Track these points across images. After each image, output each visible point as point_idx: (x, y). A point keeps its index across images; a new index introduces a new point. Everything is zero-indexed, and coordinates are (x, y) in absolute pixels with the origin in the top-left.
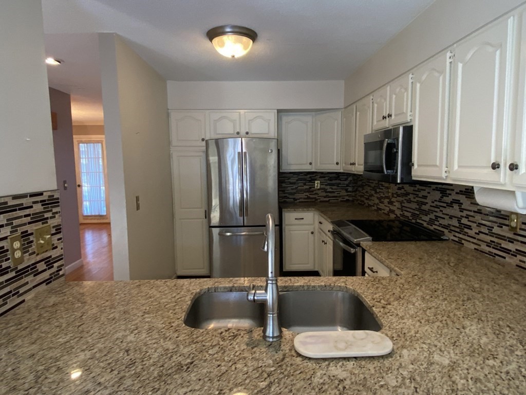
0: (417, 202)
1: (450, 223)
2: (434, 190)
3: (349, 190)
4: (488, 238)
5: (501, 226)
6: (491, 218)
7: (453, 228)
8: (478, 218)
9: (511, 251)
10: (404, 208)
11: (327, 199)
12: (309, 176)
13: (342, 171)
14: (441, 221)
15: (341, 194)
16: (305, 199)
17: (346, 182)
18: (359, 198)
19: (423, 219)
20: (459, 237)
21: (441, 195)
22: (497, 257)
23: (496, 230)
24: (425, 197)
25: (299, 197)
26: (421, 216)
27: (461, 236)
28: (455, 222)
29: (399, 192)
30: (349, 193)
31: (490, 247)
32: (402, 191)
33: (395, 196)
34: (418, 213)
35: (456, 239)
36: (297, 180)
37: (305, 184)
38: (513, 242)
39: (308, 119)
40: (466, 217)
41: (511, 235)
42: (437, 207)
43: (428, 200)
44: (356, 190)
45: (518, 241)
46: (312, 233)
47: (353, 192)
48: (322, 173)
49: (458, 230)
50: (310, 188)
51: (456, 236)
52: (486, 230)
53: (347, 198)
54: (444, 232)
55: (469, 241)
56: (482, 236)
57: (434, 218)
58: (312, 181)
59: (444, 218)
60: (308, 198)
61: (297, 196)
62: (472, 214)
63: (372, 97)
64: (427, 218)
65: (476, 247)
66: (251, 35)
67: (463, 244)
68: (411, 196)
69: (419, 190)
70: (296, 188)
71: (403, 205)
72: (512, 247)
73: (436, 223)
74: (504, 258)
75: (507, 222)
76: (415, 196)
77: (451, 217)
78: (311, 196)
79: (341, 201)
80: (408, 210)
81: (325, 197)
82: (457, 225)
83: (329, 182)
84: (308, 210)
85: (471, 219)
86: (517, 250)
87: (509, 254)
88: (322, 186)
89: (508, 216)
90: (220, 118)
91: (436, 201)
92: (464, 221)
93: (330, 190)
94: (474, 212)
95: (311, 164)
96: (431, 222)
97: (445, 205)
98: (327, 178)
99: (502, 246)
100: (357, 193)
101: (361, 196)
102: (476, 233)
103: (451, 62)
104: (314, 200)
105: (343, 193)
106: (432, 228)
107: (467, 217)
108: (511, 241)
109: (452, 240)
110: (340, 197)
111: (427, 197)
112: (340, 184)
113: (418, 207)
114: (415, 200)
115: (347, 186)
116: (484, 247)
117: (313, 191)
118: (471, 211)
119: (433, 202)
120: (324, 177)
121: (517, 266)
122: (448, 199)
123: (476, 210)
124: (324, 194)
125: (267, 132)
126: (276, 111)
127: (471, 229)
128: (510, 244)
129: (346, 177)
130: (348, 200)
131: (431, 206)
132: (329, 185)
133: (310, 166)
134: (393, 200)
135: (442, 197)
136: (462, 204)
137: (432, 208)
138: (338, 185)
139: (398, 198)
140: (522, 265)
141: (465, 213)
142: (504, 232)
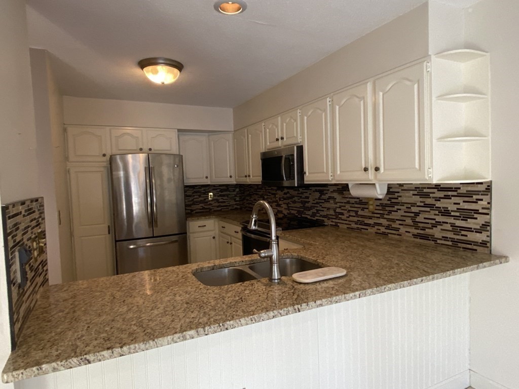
0: (301, 202)
1: (328, 213)
2: (314, 191)
3: (237, 200)
4: (356, 219)
5: (363, 209)
6: (356, 206)
7: (331, 217)
8: (348, 207)
9: (371, 224)
10: (290, 208)
11: (219, 209)
12: (203, 189)
13: (235, 183)
14: (322, 213)
15: (231, 203)
16: (201, 209)
17: (235, 193)
18: (248, 205)
19: (307, 213)
20: (335, 222)
22: (362, 230)
23: (360, 213)
24: (307, 198)
25: (195, 208)
26: (305, 211)
27: (337, 221)
28: (332, 212)
29: (285, 196)
30: (238, 203)
31: (357, 224)
32: (288, 195)
33: (282, 199)
34: (302, 210)
35: (334, 224)
36: (193, 193)
37: (200, 196)
38: (371, 219)
39: (203, 138)
40: (339, 208)
41: (370, 215)
42: (317, 203)
43: (310, 200)
44: (244, 199)
45: (375, 217)
46: (214, 238)
47: (240, 201)
48: (214, 186)
49: (335, 217)
50: (205, 199)
51: (333, 222)
52: (353, 214)
53: (235, 206)
54: (323, 220)
55: (343, 223)
56: (351, 218)
57: (316, 211)
58: (207, 193)
59: (323, 211)
60: (204, 208)
61: (194, 207)
63: (263, 124)
64: (310, 213)
65: (348, 226)
66: (179, 66)
67: (339, 226)
68: (296, 199)
69: (302, 193)
70: (192, 200)
71: (289, 205)
72: (371, 222)
73: (317, 215)
74: (367, 229)
75: (366, 206)
76: (299, 198)
77: (328, 209)
78: (206, 207)
79: (231, 209)
80: (294, 209)
81: (218, 207)
82: (334, 214)
83: (220, 193)
84: (209, 218)
86: (374, 223)
87: (370, 226)
88: (215, 198)
89: (368, 203)
90: (122, 134)
91: (316, 199)
92: (338, 210)
93: (222, 200)
94: (345, 203)
95: (207, 177)
96: (314, 215)
97: (323, 201)
98: (218, 190)
99: (365, 222)
100: (245, 201)
101: (249, 204)
102: (347, 217)
103: (330, 105)
104: (208, 210)
105: (233, 202)
106: (315, 219)
108: (370, 218)
109: (331, 225)
110: (230, 206)
111: (309, 197)
112: (230, 195)
113: (302, 205)
114: (299, 201)
115: (236, 196)
116: (354, 226)
117: (207, 202)
118: (342, 203)
119: (314, 200)
120: (216, 189)
121: (376, 233)
122: (326, 197)
123: (346, 201)
124: (217, 204)
125: (169, 149)
126: (177, 130)
127: (344, 215)
128: (370, 220)
129: (234, 189)
130: (236, 209)
131: (312, 203)
132: (221, 196)
133: (206, 179)
134: (280, 202)
135: (321, 196)
136: (336, 199)
137: (313, 205)
138: (227, 195)
139: (285, 201)
140: (379, 231)
141: (338, 205)
142: (366, 213)
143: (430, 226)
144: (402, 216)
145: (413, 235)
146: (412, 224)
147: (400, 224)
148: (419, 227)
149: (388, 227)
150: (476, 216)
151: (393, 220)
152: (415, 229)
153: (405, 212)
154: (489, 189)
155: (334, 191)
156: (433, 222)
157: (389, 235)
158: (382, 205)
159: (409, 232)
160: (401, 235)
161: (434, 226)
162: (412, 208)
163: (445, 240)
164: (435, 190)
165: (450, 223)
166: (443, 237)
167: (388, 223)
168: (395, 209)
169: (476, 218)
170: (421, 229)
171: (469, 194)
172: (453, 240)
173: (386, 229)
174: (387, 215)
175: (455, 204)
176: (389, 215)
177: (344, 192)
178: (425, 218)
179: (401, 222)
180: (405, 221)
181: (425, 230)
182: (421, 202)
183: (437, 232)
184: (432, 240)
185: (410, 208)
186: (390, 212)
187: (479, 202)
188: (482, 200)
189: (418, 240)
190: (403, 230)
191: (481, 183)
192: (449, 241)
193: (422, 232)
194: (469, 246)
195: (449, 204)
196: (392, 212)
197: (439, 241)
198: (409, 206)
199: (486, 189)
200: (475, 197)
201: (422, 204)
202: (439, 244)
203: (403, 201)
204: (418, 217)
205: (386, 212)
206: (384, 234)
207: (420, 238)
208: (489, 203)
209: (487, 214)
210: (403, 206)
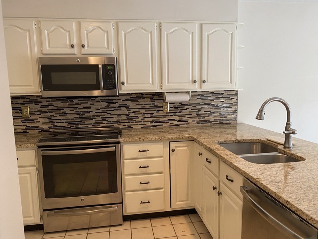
0: (78, 113)
4: (151, 119)
5: (158, 112)
6: (151, 109)
7: (122, 121)
8: (143, 111)
9: (165, 121)
10: (56, 121)
14: (110, 120)
20: (127, 125)
21: (107, 104)
22: (157, 126)
23: (155, 114)
26: (83, 122)
27: (130, 124)
28: (124, 118)
31: (152, 123)
32: (50, 108)
33: (37, 113)
34: (79, 120)
35: (126, 127)
41: (165, 114)
42: (103, 112)
43: (94, 109)
45: (169, 115)
49: (128, 121)
51: (125, 125)
52: (148, 116)
55: (138, 125)
56: (146, 120)
57: (101, 119)
59: (112, 118)
62: (138, 110)
64: (93, 122)
65: (142, 126)
67: (132, 128)
68: (66, 110)
69: (78, 104)
71: (52, 118)
72: (166, 119)
73: (104, 122)
74: (162, 125)
75: (162, 109)
77: (119, 115)
80: (63, 121)
82: (126, 118)
85: (136, 113)
86: (168, 119)
89: (162, 106)
91: (101, 108)
92: (131, 115)
94: (139, 108)
97: (113, 109)
99: (160, 120)
102: (142, 119)
107: (134, 112)
108: (165, 117)
109: (122, 128)
111: (91, 107)
114: (73, 112)
116: (149, 124)
118: (136, 109)
119: (98, 110)
121: (169, 126)
122: (116, 105)
127: (138, 118)
134: (33, 117)
136: (129, 106)
139: (43, 115)
140: (172, 125)
141: (132, 111)
142: (161, 113)
143: (207, 115)
144: (189, 112)
145: (197, 122)
146: (197, 116)
147: (188, 117)
148: (202, 117)
149: (179, 121)
150: (231, 106)
151: (184, 116)
152: (198, 118)
153: (192, 109)
154: (237, 93)
155: (127, 100)
156: (209, 112)
157: (180, 125)
158: (175, 107)
159: (195, 121)
160: (189, 124)
161: (209, 115)
162: (196, 106)
163: (216, 121)
164: (211, 95)
165: (219, 112)
166: (215, 120)
167: (179, 118)
168: (185, 108)
169: (231, 108)
170: (202, 118)
171: (228, 96)
172: (220, 121)
173: (177, 122)
174: (178, 113)
175: (221, 101)
176: (180, 113)
177: (139, 100)
178: (204, 111)
179: (189, 116)
180: (192, 115)
181: (205, 118)
182: (202, 102)
183: (212, 118)
184: (209, 123)
185: (195, 106)
186: (181, 111)
187: (233, 100)
188: (234, 99)
189: (200, 125)
190: (190, 120)
191: (234, 91)
192: (218, 121)
193: (203, 119)
194: (228, 122)
195: (218, 102)
196: (183, 111)
197: (212, 123)
198: (195, 105)
199: (236, 93)
200: (231, 97)
201: (203, 104)
202: (213, 124)
203: (191, 103)
204: (200, 111)
205: (178, 111)
206: (176, 125)
207: (201, 123)
208: (237, 100)
209: (236, 105)
210: (191, 106)
